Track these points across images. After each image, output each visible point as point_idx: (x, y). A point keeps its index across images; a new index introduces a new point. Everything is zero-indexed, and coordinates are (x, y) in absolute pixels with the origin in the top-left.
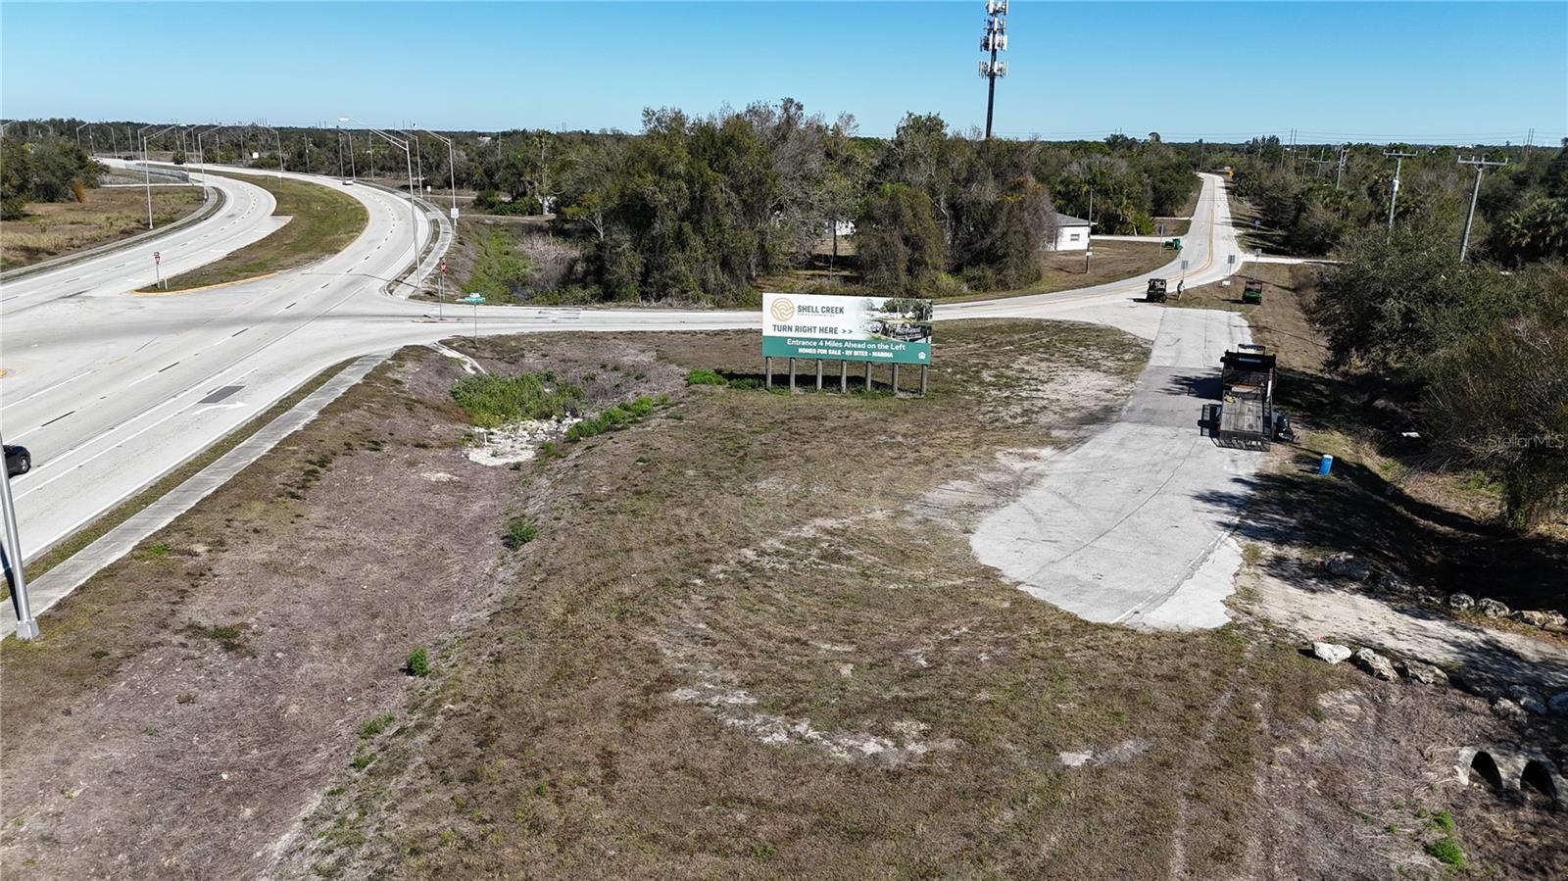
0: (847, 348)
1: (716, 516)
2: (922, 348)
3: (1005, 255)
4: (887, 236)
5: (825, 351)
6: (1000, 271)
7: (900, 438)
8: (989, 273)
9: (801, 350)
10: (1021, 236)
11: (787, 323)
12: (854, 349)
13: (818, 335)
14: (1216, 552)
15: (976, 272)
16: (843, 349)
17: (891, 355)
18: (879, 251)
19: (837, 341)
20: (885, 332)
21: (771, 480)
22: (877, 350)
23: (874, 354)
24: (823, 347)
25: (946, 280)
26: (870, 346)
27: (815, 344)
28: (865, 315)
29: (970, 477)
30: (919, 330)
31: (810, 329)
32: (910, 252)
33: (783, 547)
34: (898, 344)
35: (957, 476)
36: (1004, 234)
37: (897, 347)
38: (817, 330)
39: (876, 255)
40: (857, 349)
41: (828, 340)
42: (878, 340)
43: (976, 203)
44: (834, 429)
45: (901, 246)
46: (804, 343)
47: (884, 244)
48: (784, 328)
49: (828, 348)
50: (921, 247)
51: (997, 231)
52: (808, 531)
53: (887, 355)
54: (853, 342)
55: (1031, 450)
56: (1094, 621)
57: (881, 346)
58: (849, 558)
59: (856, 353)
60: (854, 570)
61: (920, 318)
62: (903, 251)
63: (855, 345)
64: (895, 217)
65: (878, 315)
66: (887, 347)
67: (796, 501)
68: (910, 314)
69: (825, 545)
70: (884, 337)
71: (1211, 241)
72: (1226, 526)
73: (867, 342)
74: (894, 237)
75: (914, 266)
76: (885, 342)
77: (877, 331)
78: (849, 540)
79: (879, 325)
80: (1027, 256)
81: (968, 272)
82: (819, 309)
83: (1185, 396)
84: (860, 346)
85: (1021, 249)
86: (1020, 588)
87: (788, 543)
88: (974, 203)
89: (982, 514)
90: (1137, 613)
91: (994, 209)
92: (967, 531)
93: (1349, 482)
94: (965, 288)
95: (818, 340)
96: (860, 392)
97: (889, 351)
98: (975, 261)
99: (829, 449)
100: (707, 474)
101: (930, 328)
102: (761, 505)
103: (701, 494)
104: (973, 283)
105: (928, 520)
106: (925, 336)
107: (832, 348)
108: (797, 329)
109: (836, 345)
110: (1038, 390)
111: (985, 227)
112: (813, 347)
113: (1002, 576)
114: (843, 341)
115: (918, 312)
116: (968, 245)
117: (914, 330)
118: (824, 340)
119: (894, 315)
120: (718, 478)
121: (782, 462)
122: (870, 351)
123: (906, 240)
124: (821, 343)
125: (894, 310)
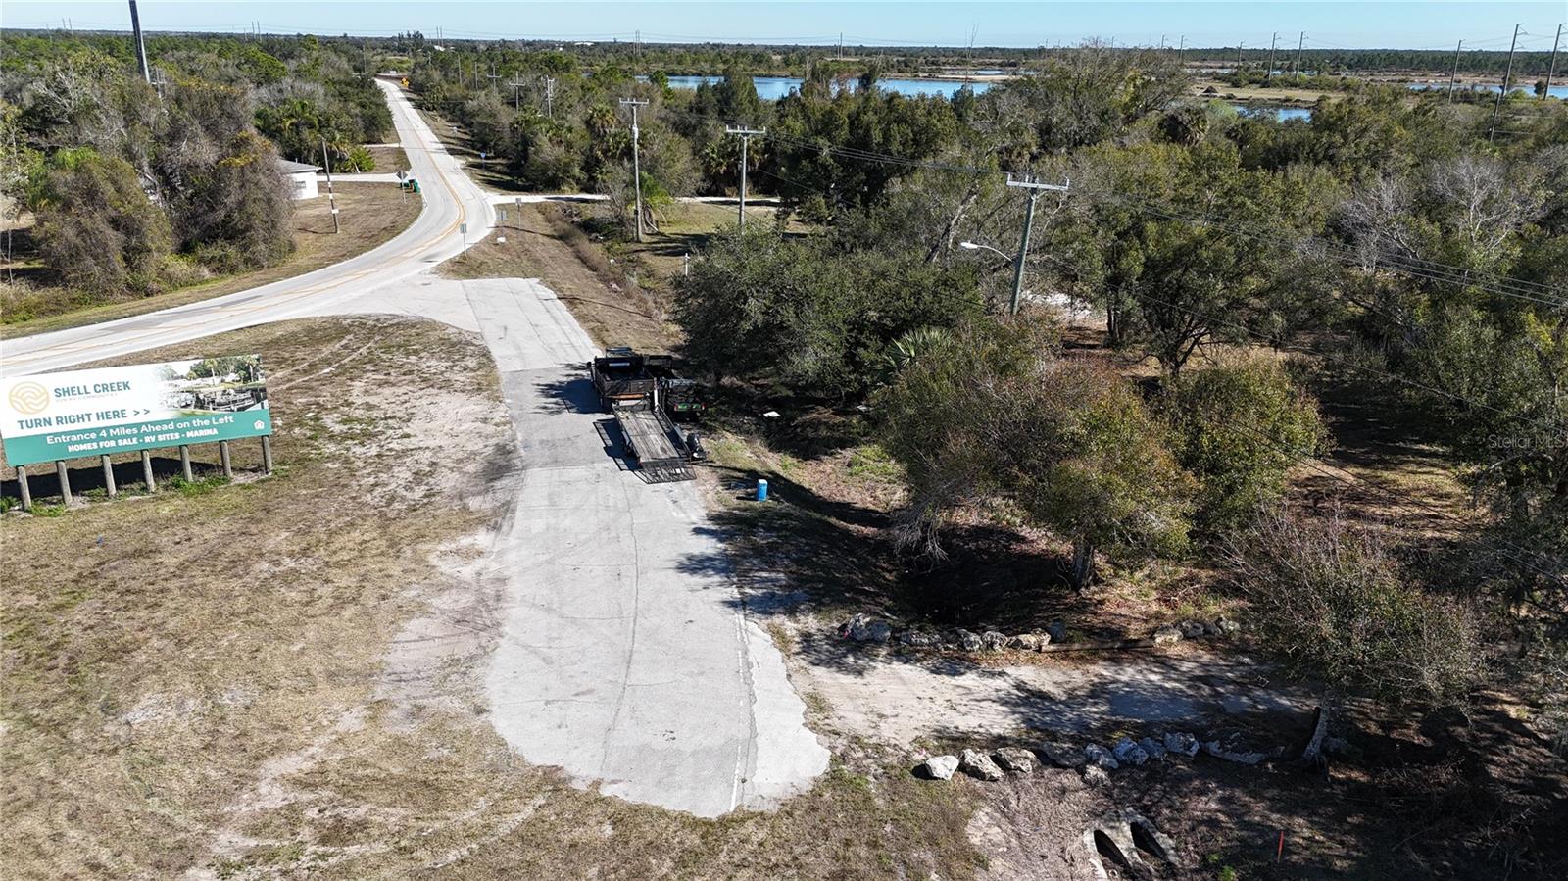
0: (146, 434)
1: (101, 813)
2: (257, 417)
3: (248, 229)
4: (86, 221)
5: (112, 443)
6: (245, 248)
7: (289, 563)
8: (232, 250)
9: (71, 448)
10: (263, 205)
11: (40, 416)
12: (156, 434)
13: (95, 424)
14: (749, 647)
15: (213, 251)
16: (141, 436)
17: (215, 432)
18: (78, 241)
19: (127, 427)
20: (200, 404)
21: (144, 702)
22: (193, 429)
23: (190, 434)
24: (109, 438)
25: (180, 266)
26: (180, 426)
27: (93, 436)
28: (166, 387)
29: (422, 609)
30: (248, 394)
31: (80, 418)
32: (123, 237)
33: (252, 842)
34: (223, 416)
35: (405, 612)
36: (241, 204)
37: (221, 421)
38: (94, 417)
39: (76, 246)
40: (162, 432)
41: (114, 428)
42: (192, 414)
43: (192, 166)
44: (183, 567)
45: (110, 233)
46: (74, 438)
47: (82, 232)
48: (38, 423)
49: (116, 438)
50: (139, 231)
51: (231, 201)
52: (272, 796)
53: (208, 432)
54: (154, 424)
55: (465, 541)
56: (714, 817)
57: (197, 423)
58: (362, 825)
59: (161, 438)
60: (380, 847)
61: (247, 379)
62: (114, 239)
63: (158, 428)
64: (91, 195)
65: (185, 384)
66: (206, 423)
67: (215, 733)
68: (232, 377)
69: (312, 813)
70: (199, 411)
71: (443, 179)
72: (732, 604)
73: (176, 421)
74: (98, 222)
75: (133, 255)
76: (203, 417)
77: (187, 405)
78: (343, 789)
79: (190, 396)
80: (274, 227)
81: (201, 251)
82: (90, 389)
83: (566, 414)
84: (165, 428)
85: (265, 219)
86: (606, 791)
87: (255, 832)
88: (189, 166)
89: (477, 671)
90: (744, 781)
91: (218, 172)
92: (479, 711)
93: (785, 506)
94: (206, 273)
95: (98, 430)
96: (178, 486)
97: (211, 427)
98: (210, 236)
99: (200, 611)
100: (30, 722)
101: (263, 390)
102: (161, 761)
103: (45, 771)
104: (213, 265)
105: (421, 708)
106: (258, 400)
107: (122, 437)
108: (59, 421)
109: (129, 431)
110: (407, 436)
111: (211, 195)
112: (91, 441)
113: (572, 778)
114: (138, 426)
115: (242, 373)
116: (192, 218)
117: (242, 396)
118: (107, 429)
119: (209, 381)
120: (54, 726)
121: (141, 658)
122: (183, 431)
123: (115, 224)
124: (104, 434)
125: (207, 374)
